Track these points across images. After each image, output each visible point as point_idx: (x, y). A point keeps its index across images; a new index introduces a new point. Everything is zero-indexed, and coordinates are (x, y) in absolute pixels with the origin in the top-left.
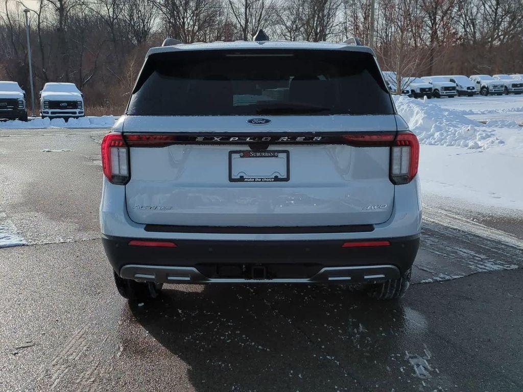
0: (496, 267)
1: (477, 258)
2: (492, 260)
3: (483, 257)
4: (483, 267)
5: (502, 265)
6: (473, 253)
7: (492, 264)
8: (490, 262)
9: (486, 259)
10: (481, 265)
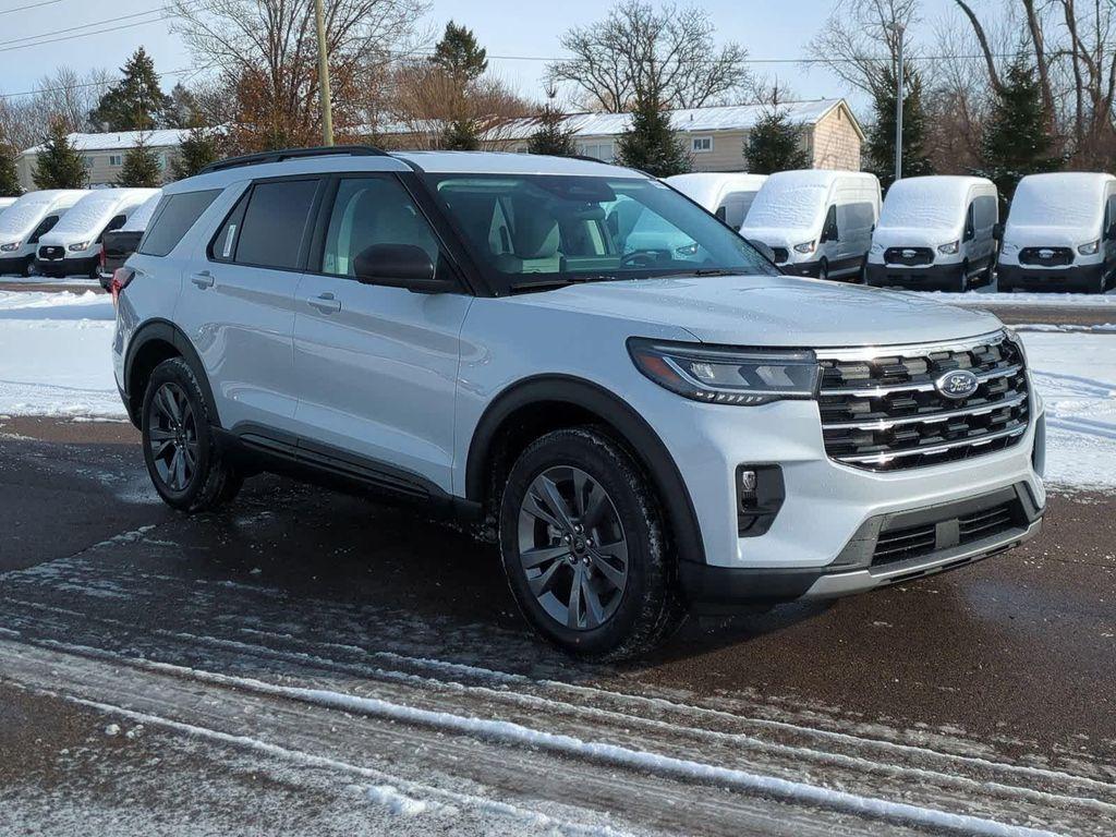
0: (38, 569)
1: (76, 580)
2: (45, 581)
3: (64, 587)
4: (63, 566)
5: (26, 577)
6: (90, 591)
7: (44, 573)
8: (48, 578)
9: (56, 582)
10: (66, 569)
